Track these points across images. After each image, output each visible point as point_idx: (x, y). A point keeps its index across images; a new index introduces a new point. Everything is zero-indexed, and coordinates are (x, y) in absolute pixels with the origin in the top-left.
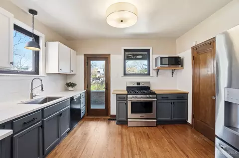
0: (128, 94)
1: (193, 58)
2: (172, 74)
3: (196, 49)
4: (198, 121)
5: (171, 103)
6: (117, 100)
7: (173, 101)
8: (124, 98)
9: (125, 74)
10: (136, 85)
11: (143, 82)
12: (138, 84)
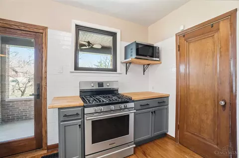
0: (84, 107)
1: (179, 48)
2: (144, 71)
3: (184, 36)
4: (186, 133)
5: (152, 112)
6: (60, 121)
7: (153, 109)
8: (77, 114)
9: (77, 68)
10: (96, 87)
11: (108, 82)
12: (101, 84)
